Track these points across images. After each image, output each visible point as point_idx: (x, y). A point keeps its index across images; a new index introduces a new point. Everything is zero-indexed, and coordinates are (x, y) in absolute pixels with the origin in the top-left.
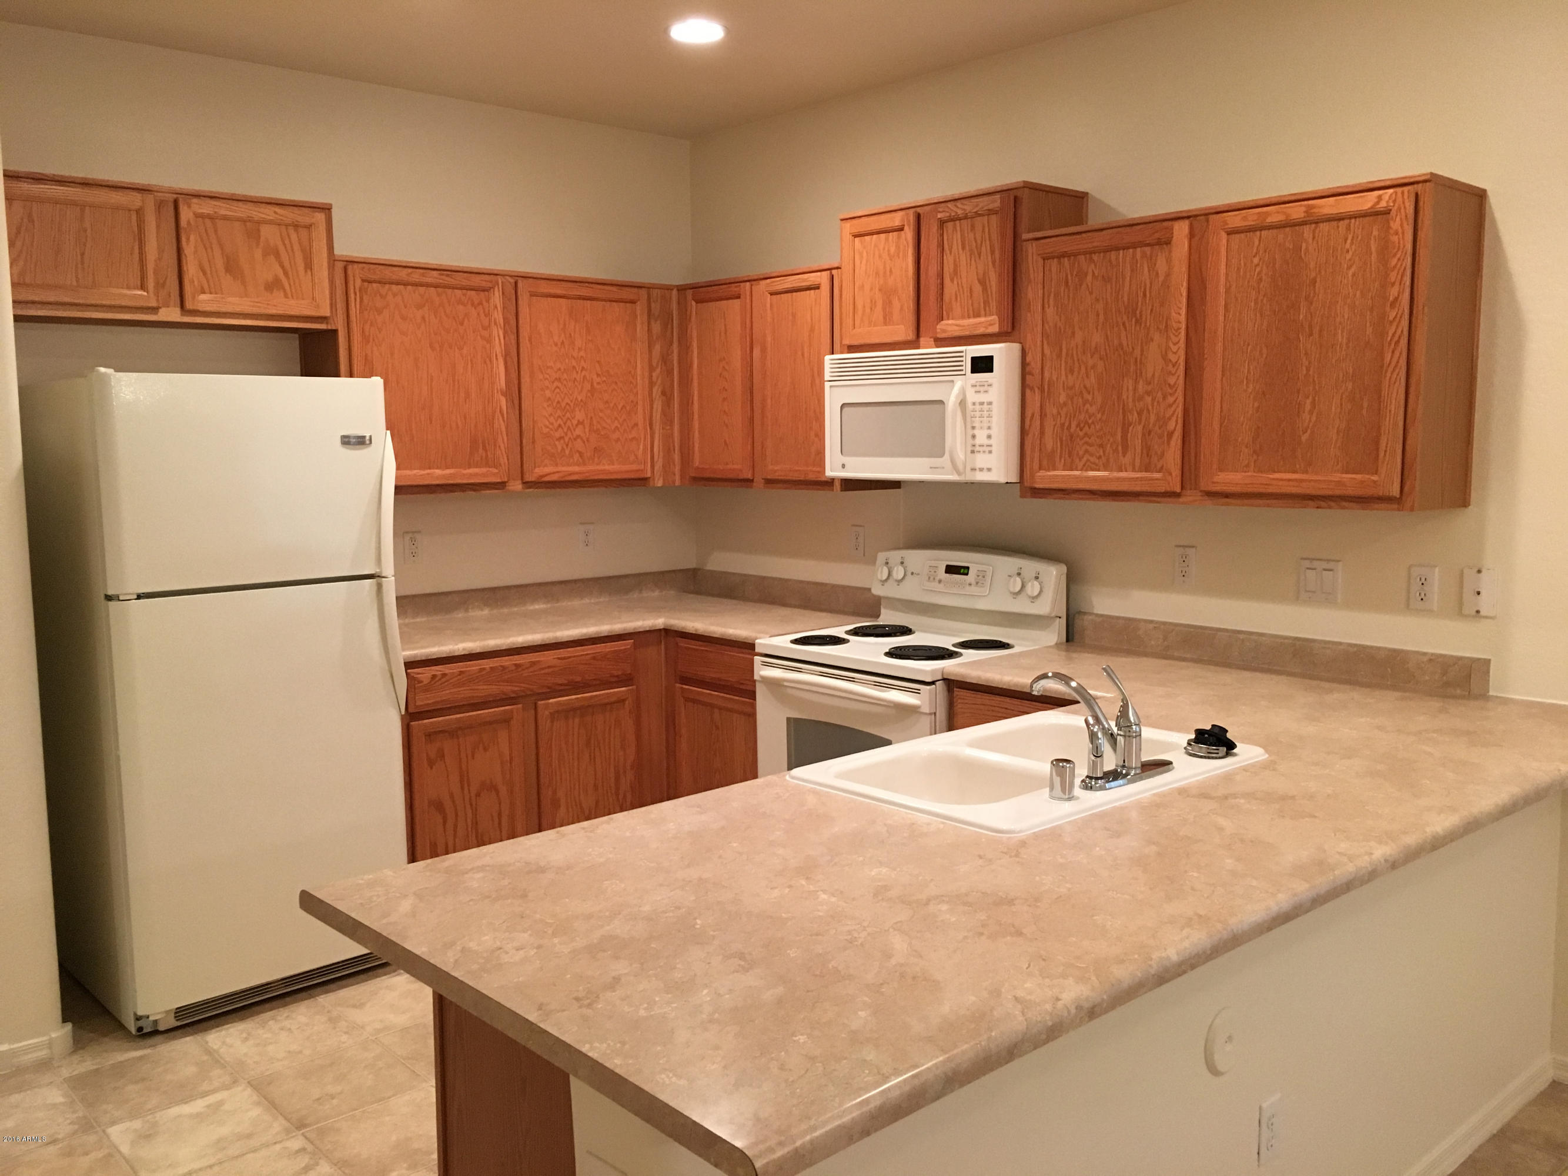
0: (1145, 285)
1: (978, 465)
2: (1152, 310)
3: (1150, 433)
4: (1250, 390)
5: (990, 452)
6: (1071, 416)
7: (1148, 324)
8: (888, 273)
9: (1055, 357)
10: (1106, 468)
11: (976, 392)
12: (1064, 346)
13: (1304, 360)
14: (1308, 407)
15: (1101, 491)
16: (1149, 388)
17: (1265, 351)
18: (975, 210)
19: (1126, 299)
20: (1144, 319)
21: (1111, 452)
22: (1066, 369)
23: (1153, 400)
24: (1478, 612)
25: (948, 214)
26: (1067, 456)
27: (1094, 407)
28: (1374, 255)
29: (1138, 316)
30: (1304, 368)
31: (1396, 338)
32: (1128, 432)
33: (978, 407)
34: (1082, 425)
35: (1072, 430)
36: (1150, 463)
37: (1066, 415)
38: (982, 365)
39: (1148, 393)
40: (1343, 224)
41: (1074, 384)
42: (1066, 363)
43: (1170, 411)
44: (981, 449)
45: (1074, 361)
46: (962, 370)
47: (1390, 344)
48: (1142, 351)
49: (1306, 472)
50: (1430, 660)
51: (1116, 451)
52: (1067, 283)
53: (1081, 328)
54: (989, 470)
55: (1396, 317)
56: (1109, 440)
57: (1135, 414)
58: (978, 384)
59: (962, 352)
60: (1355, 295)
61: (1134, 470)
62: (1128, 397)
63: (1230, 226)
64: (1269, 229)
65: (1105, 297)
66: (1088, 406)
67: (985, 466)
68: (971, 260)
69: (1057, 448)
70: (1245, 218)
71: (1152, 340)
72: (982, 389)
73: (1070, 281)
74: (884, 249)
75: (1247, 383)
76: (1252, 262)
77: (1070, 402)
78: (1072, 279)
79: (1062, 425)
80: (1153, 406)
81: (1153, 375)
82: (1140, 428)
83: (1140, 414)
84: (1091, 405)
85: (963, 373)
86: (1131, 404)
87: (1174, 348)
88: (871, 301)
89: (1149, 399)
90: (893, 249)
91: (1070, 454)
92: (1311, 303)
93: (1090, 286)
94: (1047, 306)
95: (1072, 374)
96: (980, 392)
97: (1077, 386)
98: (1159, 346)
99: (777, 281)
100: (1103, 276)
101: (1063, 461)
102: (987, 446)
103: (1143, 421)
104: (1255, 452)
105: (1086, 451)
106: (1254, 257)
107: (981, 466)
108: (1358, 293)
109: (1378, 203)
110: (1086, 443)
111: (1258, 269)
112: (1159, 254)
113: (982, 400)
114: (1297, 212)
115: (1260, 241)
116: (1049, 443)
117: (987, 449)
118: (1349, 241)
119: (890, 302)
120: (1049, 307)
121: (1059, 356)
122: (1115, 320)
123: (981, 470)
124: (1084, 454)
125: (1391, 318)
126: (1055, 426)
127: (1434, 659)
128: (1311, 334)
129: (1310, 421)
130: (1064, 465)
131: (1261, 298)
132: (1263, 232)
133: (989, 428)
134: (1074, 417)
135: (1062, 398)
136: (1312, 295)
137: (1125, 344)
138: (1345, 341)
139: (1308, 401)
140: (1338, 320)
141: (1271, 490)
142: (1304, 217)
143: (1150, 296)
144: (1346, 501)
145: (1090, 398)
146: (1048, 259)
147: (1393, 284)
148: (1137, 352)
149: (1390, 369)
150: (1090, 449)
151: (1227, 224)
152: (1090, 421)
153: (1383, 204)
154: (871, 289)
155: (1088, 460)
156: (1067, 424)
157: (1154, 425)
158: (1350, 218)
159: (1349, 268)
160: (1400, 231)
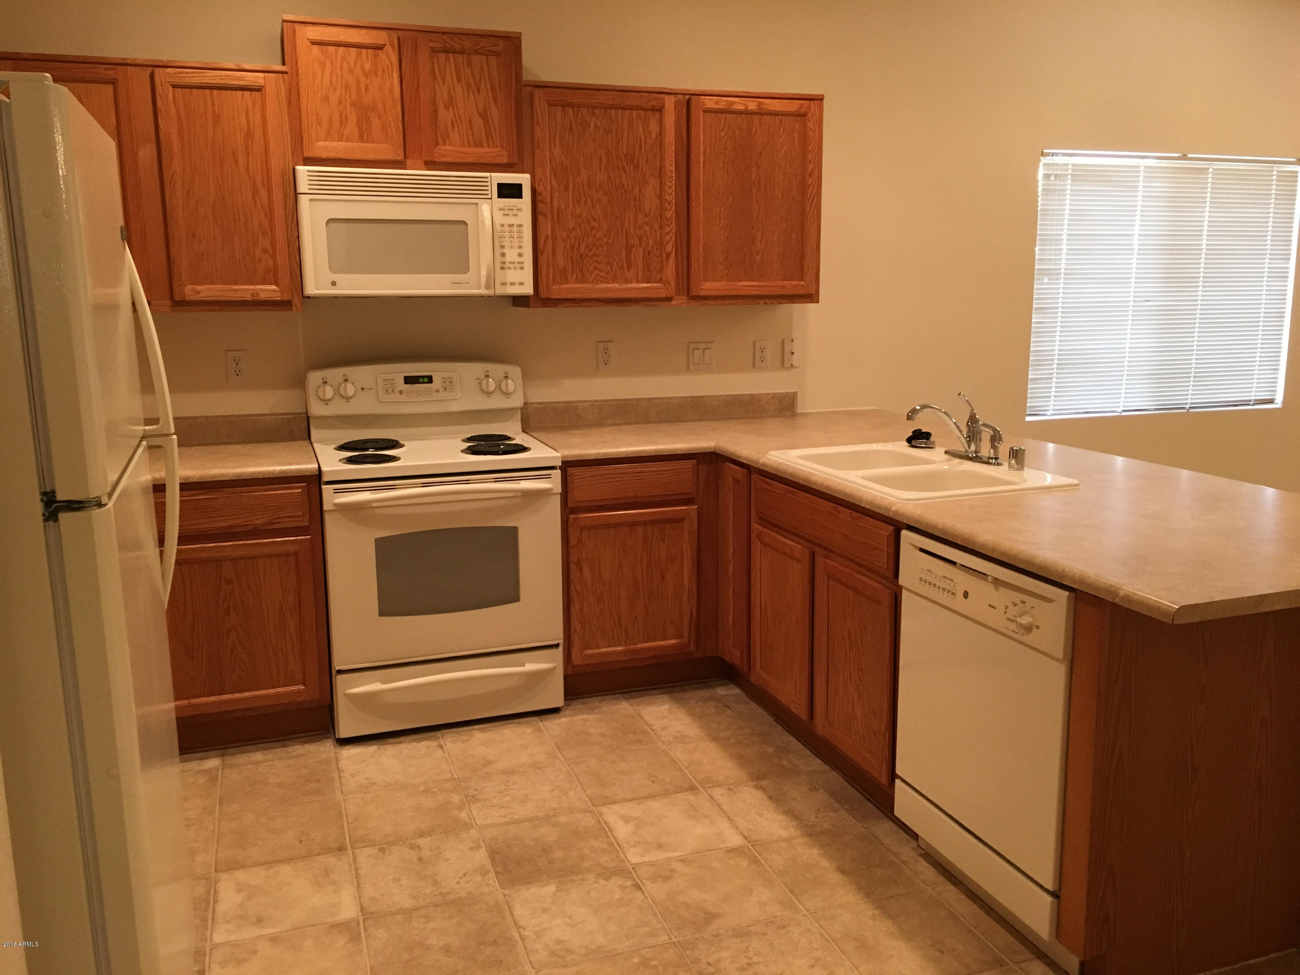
0: (641, 140)
1: (509, 280)
2: (647, 160)
3: (649, 253)
4: (721, 225)
5: (522, 268)
6: (579, 239)
7: (644, 171)
8: (363, 90)
9: (562, 188)
10: (614, 281)
11: (504, 215)
12: (571, 181)
13: (756, 206)
14: (759, 238)
15: (607, 299)
16: (647, 220)
17: (730, 198)
18: (474, 48)
19: (625, 147)
20: (641, 166)
21: (618, 268)
22: (573, 200)
23: (651, 229)
24: (792, 365)
25: (442, 46)
26: (578, 271)
27: (600, 232)
28: (796, 142)
29: (636, 164)
30: (756, 212)
31: (812, 196)
32: (631, 253)
33: (507, 229)
34: (590, 247)
35: (581, 251)
36: (650, 276)
37: (576, 238)
38: (509, 191)
39: (646, 223)
40: (778, 118)
41: (581, 213)
42: (573, 195)
43: (668, 238)
44: (512, 266)
45: (580, 195)
46: (488, 194)
47: (809, 200)
48: (640, 191)
49: (760, 281)
50: (773, 397)
51: (622, 267)
52: (571, 128)
53: (586, 168)
54: (521, 284)
55: (812, 182)
56: (615, 259)
57: (637, 239)
58: (506, 208)
59: (487, 178)
60: (785, 166)
61: (638, 282)
62: (630, 225)
63: (706, 106)
64: (731, 113)
65: (606, 144)
66: (595, 231)
67: (517, 280)
68: (468, 93)
69: (568, 266)
70: (717, 103)
71: (648, 182)
72: (511, 213)
73: (574, 128)
74: (355, 64)
75: (720, 220)
76: (720, 134)
77: (578, 227)
78: (576, 126)
79: (572, 247)
80: (651, 234)
81: (650, 210)
82: (641, 250)
83: (640, 239)
84: (598, 231)
85: (489, 197)
86: (632, 231)
87: (669, 191)
88: (341, 115)
89: (647, 228)
90: (368, 67)
91: (581, 271)
92: (759, 169)
93: (593, 134)
94: (553, 146)
95: (579, 205)
96: (508, 215)
97: (584, 215)
98: (654, 189)
99: (187, 73)
100: (604, 128)
101: (575, 275)
102: (518, 263)
103: (643, 246)
104: (726, 268)
105: (596, 268)
106: (722, 131)
107: (513, 281)
108: (787, 165)
109: (800, 109)
110: (596, 261)
111: (724, 140)
112: (652, 117)
113: (511, 223)
114: (752, 105)
115: (725, 121)
116: (561, 261)
117: (519, 266)
118: (782, 130)
119: (368, 119)
120: (555, 146)
121: (567, 188)
122: (616, 164)
123: (512, 284)
124: (594, 271)
125: (809, 183)
126: (565, 247)
127: (775, 396)
128: (760, 189)
129: (761, 247)
130: (576, 279)
131: (726, 161)
132: (727, 115)
133: (520, 247)
134: (583, 241)
135: (571, 224)
136: (759, 163)
137: (626, 185)
138: (780, 196)
139: (759, 234)
140: (776, 181)
141: (741, 293)
142: (757, 109)
143: (645, 149)
144: (782, 298)
145: (596, 225)
146: (552, 106)
147: (810, 162)
148: (636, 190)
149: (810, 215)
150: (600, 266)
151: (705, 105)
152: (598, 244)
153: (803, 110)
154: (340, 102)
155: (598, 275)
156: (576, 246)
157: (653, 248)
158: (783, 115)
159: (782, 148)
160: (813, 129)
